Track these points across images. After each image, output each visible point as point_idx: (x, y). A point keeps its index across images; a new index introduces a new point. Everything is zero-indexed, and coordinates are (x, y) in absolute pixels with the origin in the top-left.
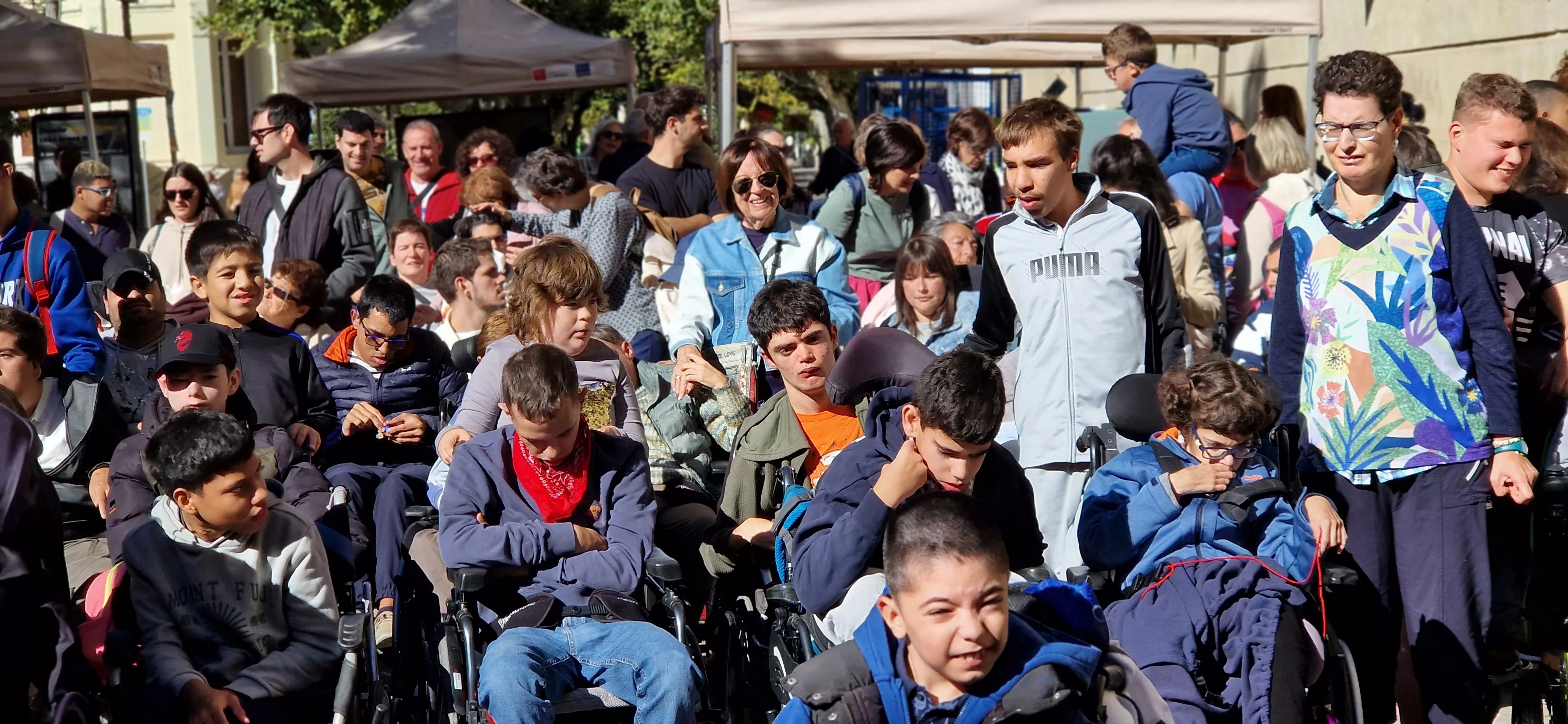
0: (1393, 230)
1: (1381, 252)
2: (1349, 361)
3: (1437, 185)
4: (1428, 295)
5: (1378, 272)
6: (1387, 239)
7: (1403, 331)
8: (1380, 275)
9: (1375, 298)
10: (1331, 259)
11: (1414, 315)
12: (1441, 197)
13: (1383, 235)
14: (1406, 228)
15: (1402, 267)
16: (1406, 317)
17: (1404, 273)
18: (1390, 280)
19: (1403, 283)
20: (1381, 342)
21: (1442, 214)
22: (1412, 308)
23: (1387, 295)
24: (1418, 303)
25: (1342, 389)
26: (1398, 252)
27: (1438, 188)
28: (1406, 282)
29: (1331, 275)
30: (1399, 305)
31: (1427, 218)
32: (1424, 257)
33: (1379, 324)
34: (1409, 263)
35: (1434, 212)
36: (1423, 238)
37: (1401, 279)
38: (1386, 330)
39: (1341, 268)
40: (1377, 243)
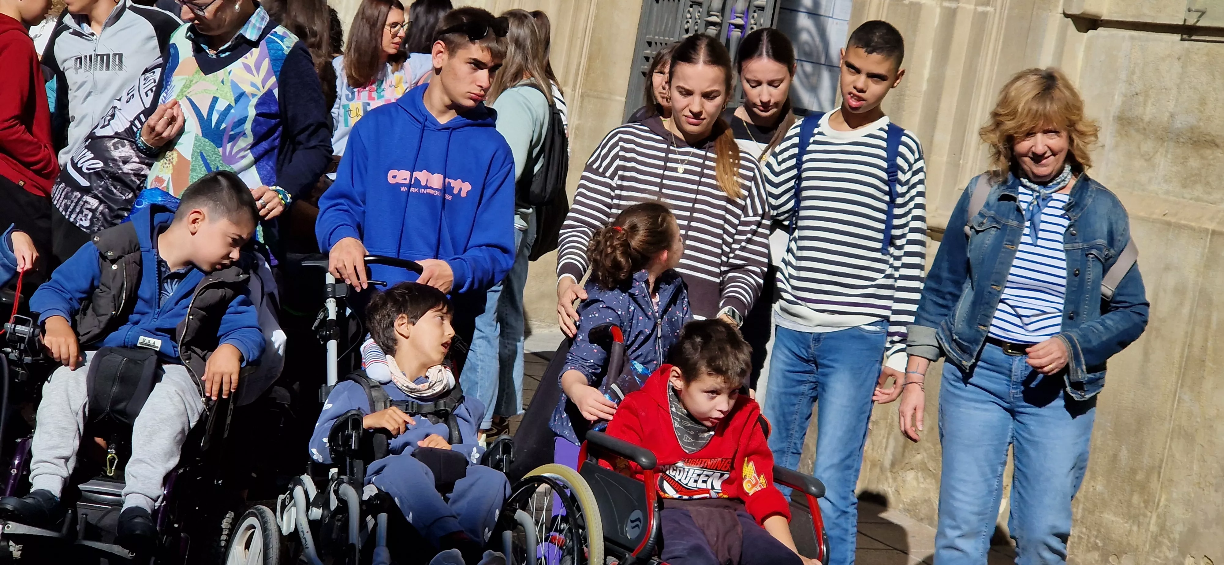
0: (236, 66)
1: (223, 82)
2: (174, 163)
3: (282, 38)
4: (248, 126)
5: (214, 97)
6: (230, 73)
7: (220, 149)
8: (215, 100)
9: (205, 117)
10: (187, 77)
11: (233, 139)
12: (282, 49)
13: (228, 68)
14: (247, 68)
15: (233, 99)
16: (225, 139)
17: (233, 104)
18: (221, 106)
19: (229, 110)
20: (202, 155)
21: (280, 64)
22: (232, 133)
23: (215, 117)
24: (238, 130)
25: (165, 184)
26: (234, 86)
27: (282, 41)
28: (233, 111)
29: (182, 90)
30: (222, 127)
31: (266, 63)
32: (254, 95)
33: (204, 139)
34: (240, 96)
35: (274, 61)
36: (258, 80)
37: (230, 107)
38: (208, 145)
39: (190, 86)
40: (221, 74)
